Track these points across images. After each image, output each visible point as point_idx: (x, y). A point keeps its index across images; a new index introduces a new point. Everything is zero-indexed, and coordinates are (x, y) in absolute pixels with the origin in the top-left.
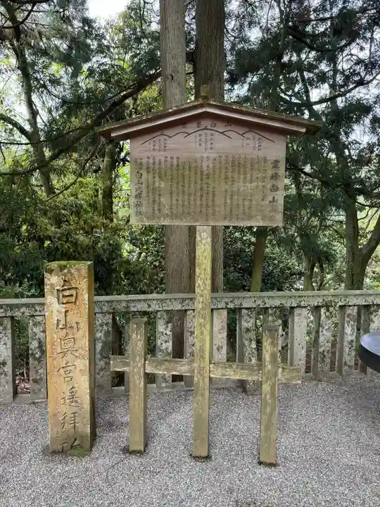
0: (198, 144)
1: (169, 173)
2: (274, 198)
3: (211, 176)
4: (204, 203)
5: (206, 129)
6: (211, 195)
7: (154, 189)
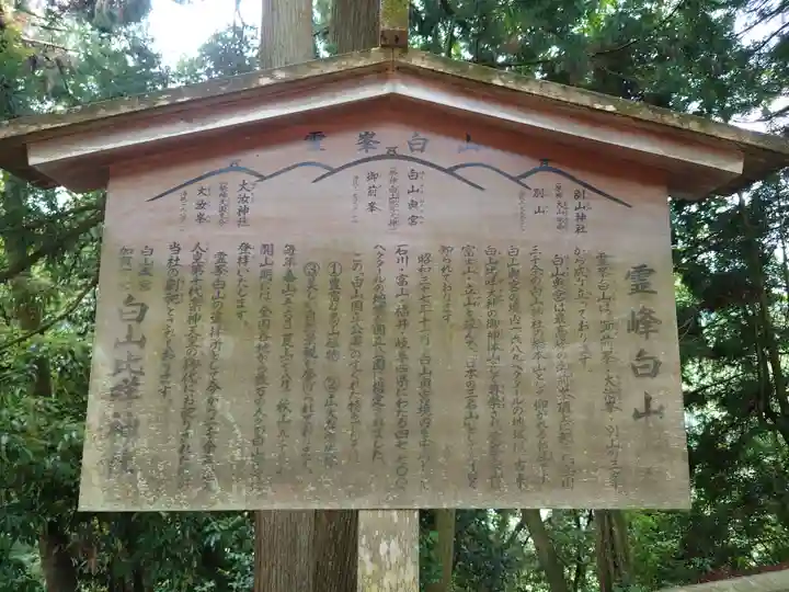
0: (363, 205)
1: (252, 303)
2: (648, 400)
3: (415, 318)
4: (390, 418)
5: (392, 154)
6: (414, 386)
7: (191, 364)
